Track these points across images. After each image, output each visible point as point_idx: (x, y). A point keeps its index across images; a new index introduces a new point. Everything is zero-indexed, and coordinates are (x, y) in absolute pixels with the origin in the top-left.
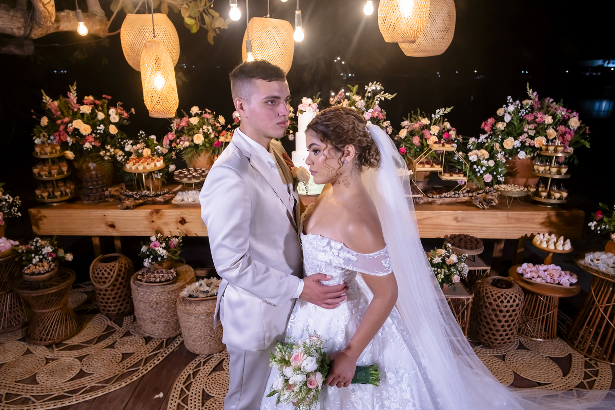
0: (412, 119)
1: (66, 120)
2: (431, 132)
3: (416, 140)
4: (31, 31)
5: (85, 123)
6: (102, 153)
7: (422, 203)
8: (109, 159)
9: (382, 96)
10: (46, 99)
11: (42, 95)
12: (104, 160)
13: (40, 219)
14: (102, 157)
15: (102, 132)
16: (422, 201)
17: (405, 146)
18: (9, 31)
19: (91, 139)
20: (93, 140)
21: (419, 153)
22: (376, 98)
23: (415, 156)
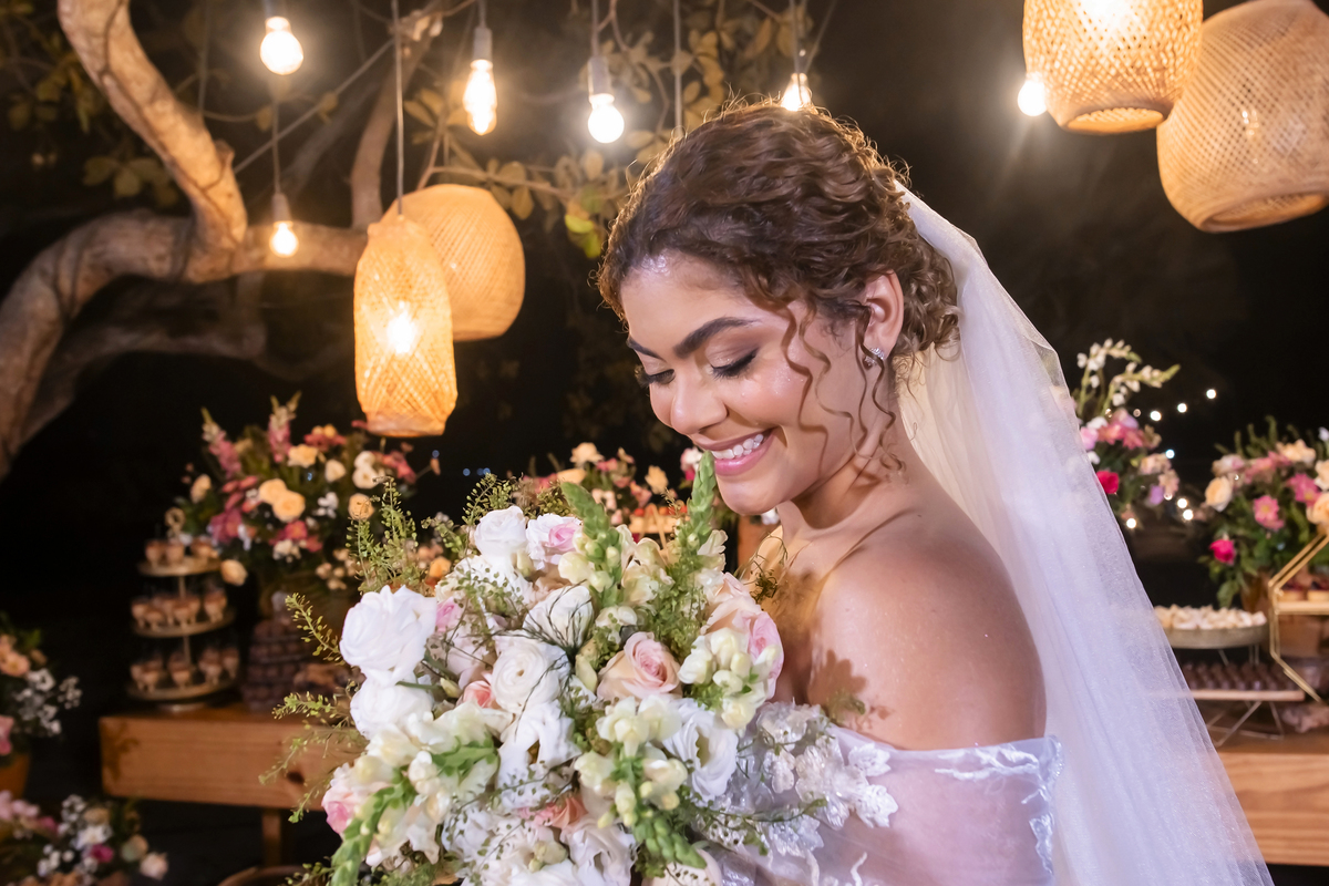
0: (1250, 450)
1: (249, 481)
2: (1318, 481)
3: (1266, 511)
4: (186, 262)
5: (290, 487)
6: (322, 570)
7: (1311, 731)
8: (339, 590)
9: (1130, 381)
10: (212, 432)
11: (201, 421)
12: (327, 591)
13: (124, 748)
14: (323, 582)
15: (331, 513)
16: (1308, 722)
17: (1233, 536)
18: (139, 267)
19: (298, 530)
20: (303, 533)
21: (1286, 555)
22: (1112, 388)
23: (1272, 567)
